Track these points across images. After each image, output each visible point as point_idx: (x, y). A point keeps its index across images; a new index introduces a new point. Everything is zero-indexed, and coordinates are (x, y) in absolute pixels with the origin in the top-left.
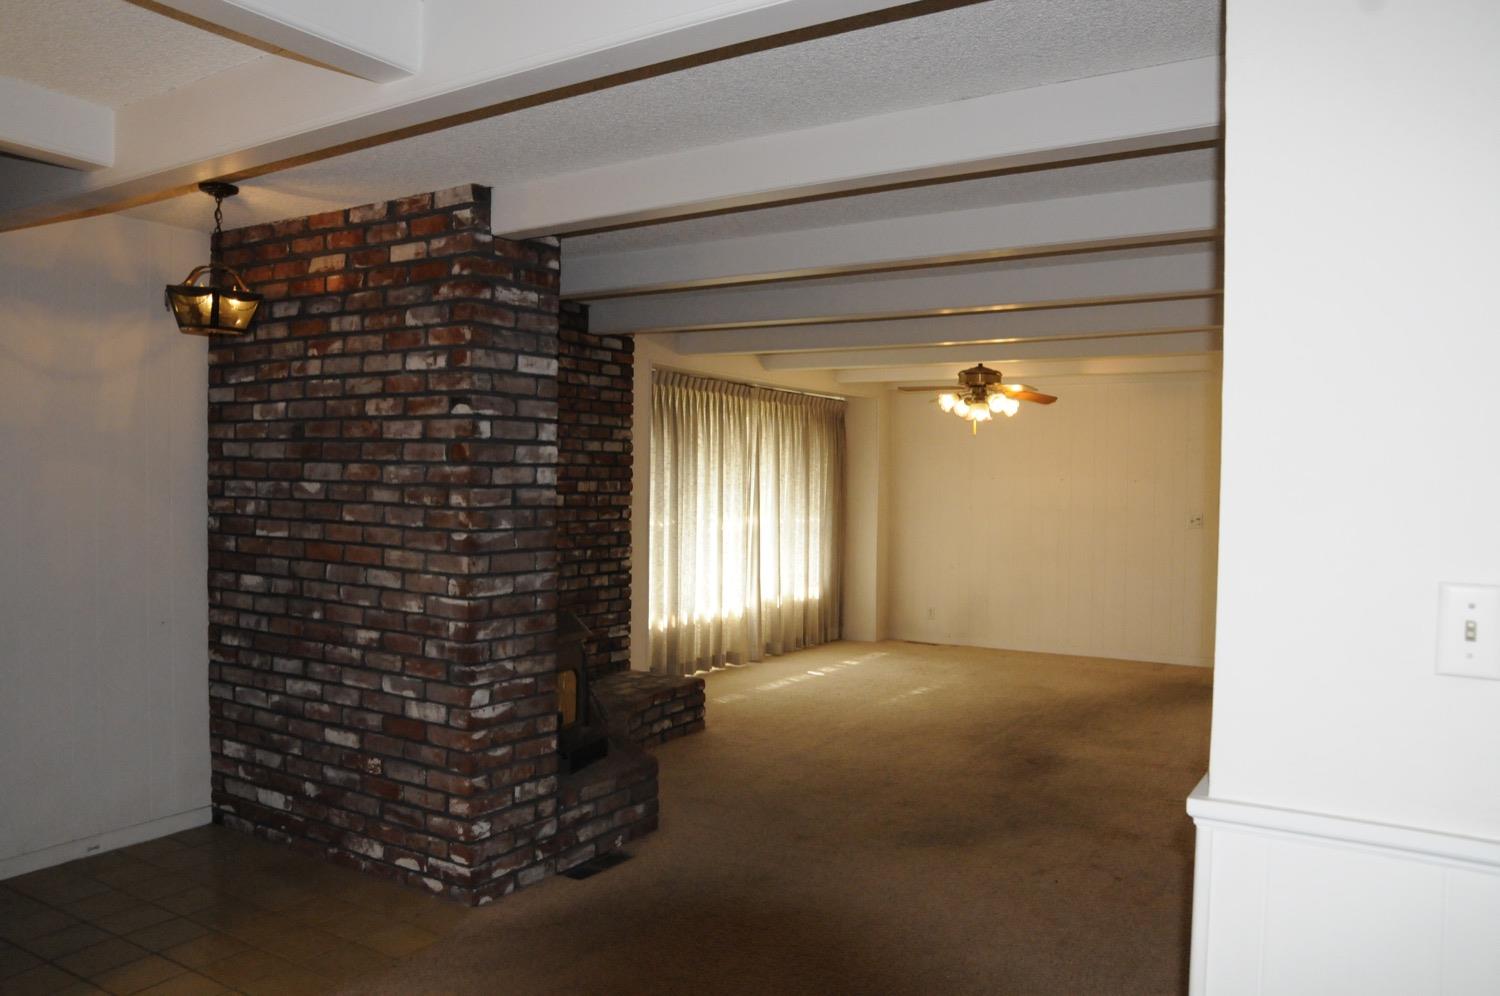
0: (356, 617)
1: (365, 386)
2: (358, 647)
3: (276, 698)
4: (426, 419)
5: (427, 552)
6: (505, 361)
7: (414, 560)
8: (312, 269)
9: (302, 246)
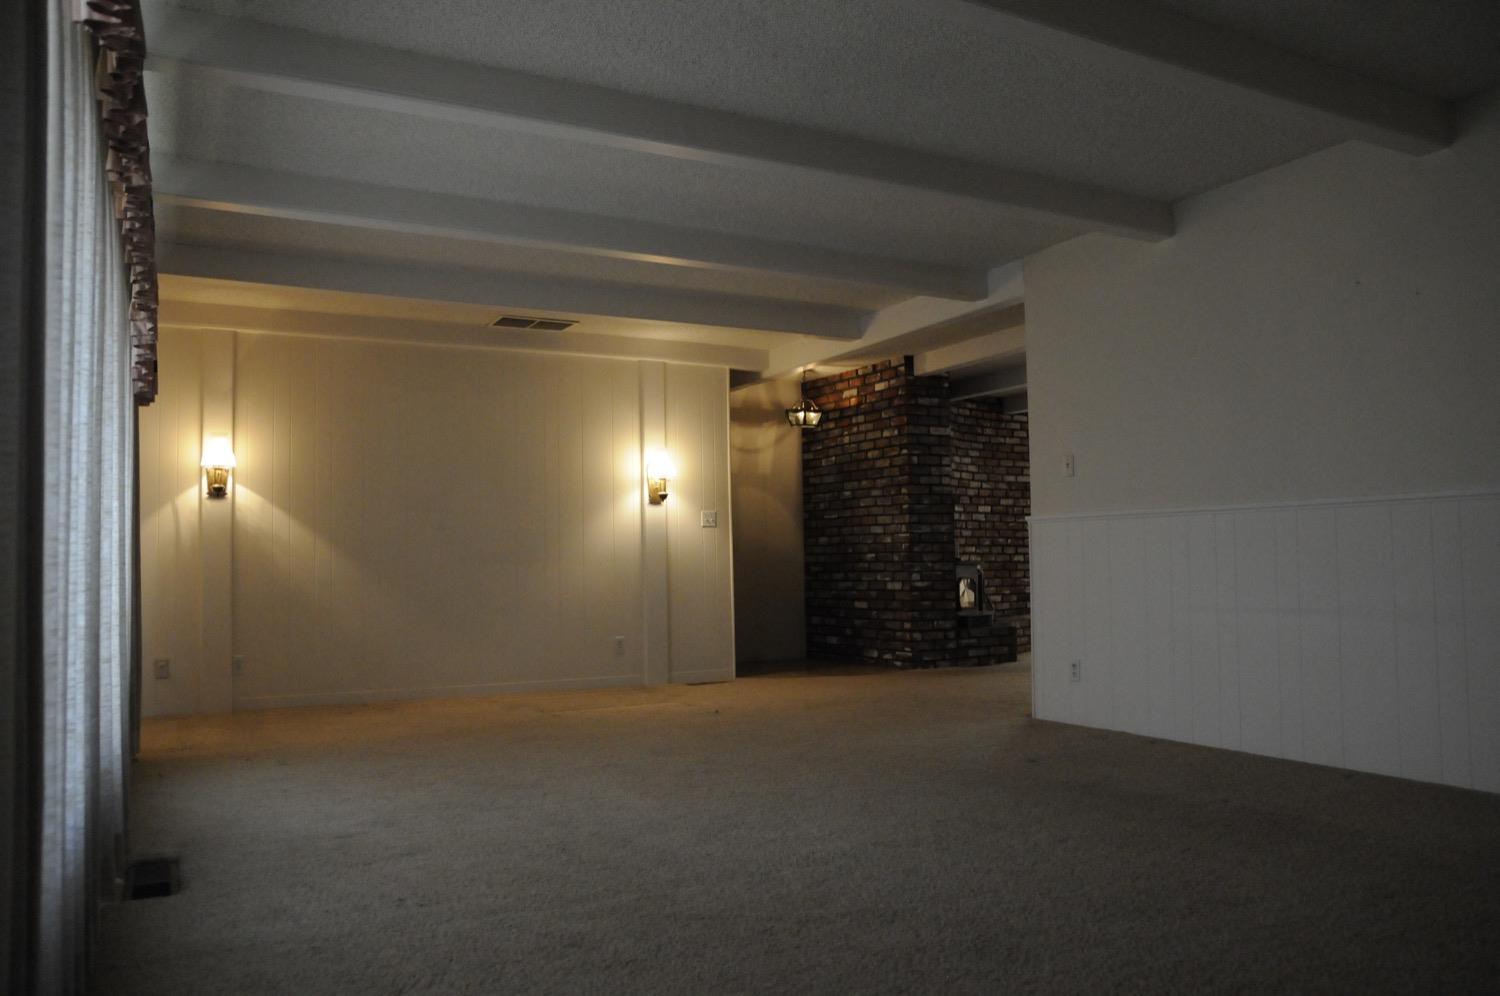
0: (866, 549)
1: (865, 446)
2: (866, 561)
3: (834, 592)
4: (891, 457)
5: (893, 515)
6: (924, 430)
7: (888, 520)
8: (844, 396)
9: (840, 386)
